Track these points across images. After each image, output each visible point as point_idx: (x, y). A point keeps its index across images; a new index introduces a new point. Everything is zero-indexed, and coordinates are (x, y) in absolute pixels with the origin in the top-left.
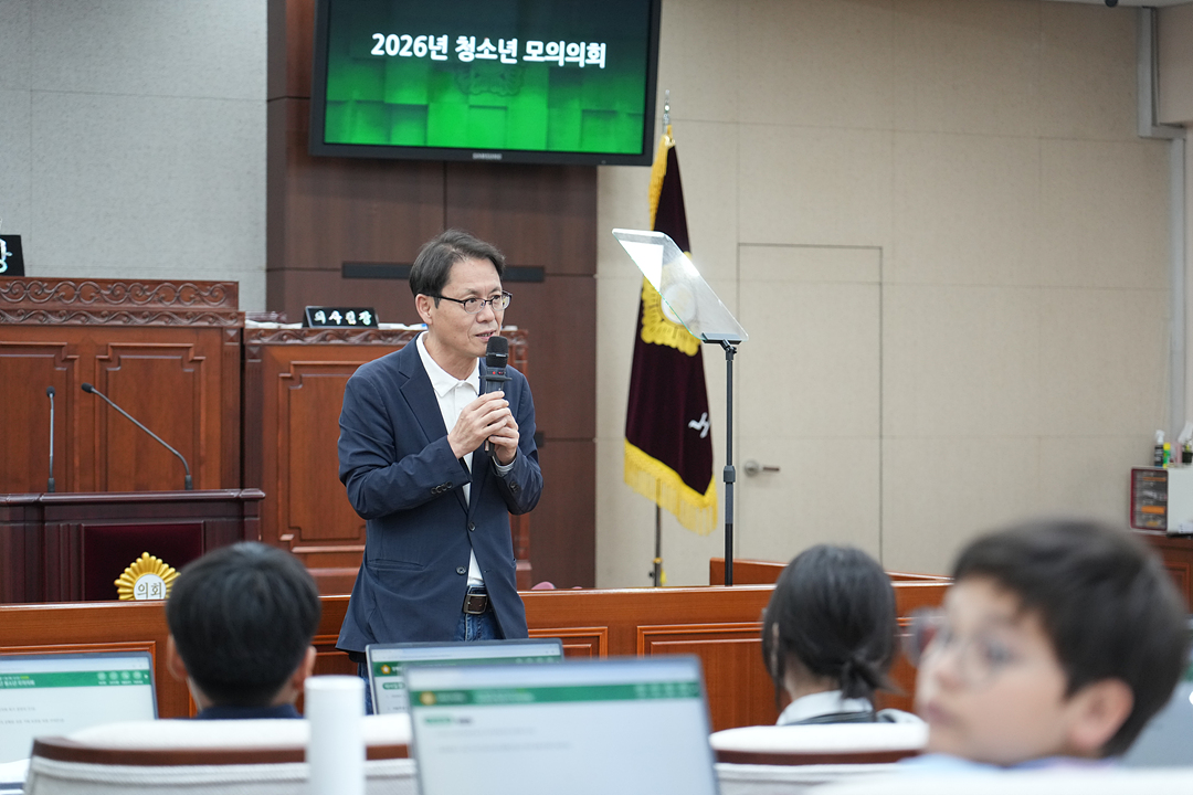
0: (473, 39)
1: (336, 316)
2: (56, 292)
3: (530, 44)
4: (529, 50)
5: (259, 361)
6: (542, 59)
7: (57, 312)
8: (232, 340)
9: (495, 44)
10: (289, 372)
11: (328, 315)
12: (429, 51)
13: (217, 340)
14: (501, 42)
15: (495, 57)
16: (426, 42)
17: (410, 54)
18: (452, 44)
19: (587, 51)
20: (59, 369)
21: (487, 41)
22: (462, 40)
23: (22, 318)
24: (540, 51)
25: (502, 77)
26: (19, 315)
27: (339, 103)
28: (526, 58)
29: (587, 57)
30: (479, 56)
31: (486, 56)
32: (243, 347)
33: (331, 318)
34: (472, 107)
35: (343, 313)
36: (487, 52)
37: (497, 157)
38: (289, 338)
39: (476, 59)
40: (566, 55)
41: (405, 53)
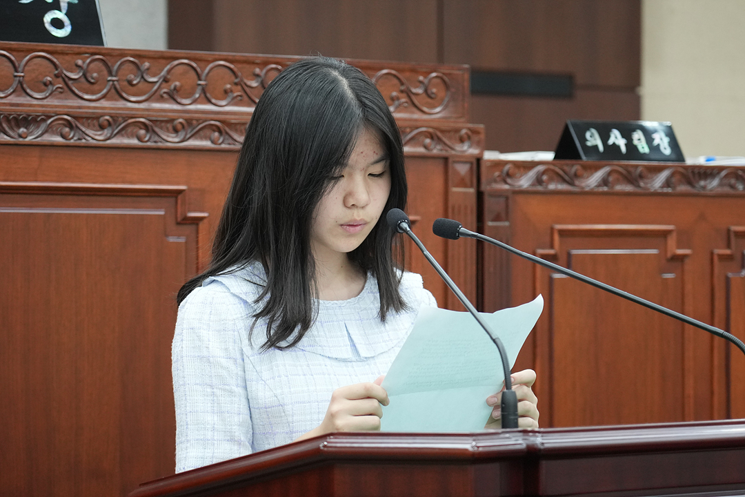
1: (616, 138)
2: (166, 80)
5: (507, 224)
7: (172, 120)
8: (462, 183)
10: (552, 247)
11: (605, 137)
13: (437, 182)
20: (172, 239)
23: (107, 132)
26: (102, 127)
32: (480, 195)
33: (611, 142)
35: (627, 134)
38: (551, 180)
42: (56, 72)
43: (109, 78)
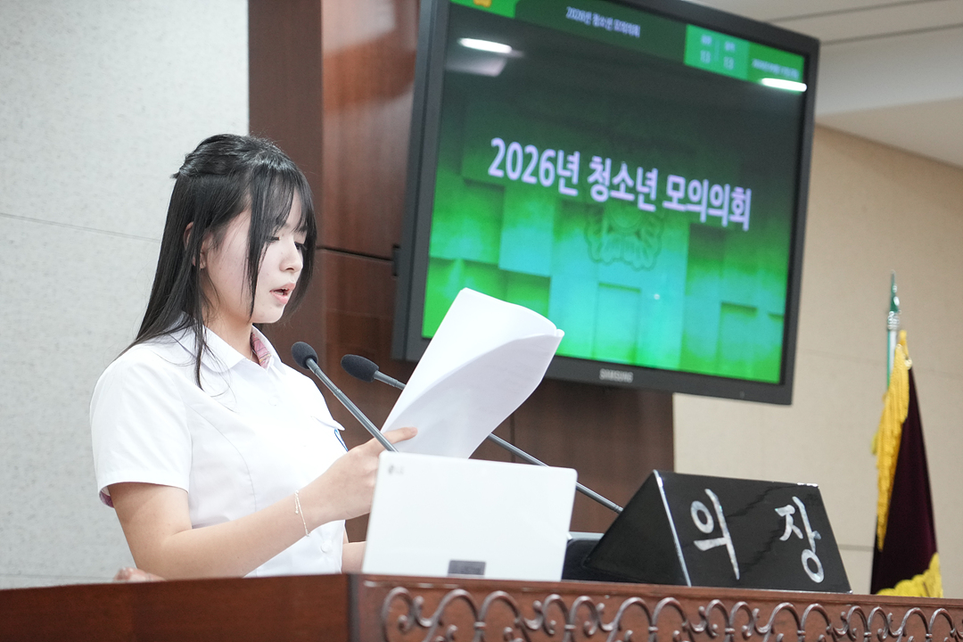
0: (608, 162)
3: (672, 179)
4: (670, 192)
6: (682, 208)
9: (633, 175)
12: (557, 177)
14: (640, 171)
15: (630, 197)
16: (553, 160)
17: (533, 180)
18: (585, 170)
19: (731, 200)
21: (624, 167)
22: (596, 163)
24: (680, 194)
25: (638, 234)
27: (445, 263)
28: (666, 204)
29: (731, 212)
30: (615, 194)
31: (622, 194)
34: (601, 284)
36: (623, 187)
37: (627, 377)
39: (611, 199)
40: (710, 205)
41: (528, 178)
42: (828, 628)
43: (866, 634)
